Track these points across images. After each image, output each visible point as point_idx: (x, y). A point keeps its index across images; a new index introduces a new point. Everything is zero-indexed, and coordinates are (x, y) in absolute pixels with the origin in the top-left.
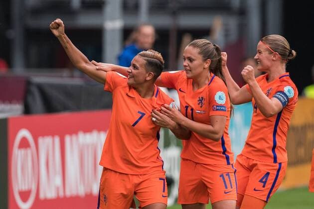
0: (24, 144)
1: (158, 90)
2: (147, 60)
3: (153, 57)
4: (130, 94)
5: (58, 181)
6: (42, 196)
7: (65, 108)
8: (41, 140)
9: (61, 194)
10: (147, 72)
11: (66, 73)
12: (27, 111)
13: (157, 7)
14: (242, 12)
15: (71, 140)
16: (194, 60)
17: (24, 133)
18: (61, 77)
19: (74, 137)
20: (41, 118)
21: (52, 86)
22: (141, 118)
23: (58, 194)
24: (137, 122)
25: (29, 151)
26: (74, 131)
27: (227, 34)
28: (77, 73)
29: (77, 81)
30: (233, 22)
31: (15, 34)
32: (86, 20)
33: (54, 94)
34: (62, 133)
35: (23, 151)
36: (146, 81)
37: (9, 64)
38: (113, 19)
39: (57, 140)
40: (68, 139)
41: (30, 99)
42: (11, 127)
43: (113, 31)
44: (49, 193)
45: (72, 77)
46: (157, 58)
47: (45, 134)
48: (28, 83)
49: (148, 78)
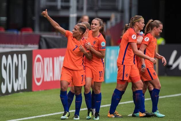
0: (39, 60)
1: (84, 38)
2: (80, 27)
3: (82, 26)
4: (73, 39)
5: (51, 74)
6: (45, 80)
7: (54, 47)
8: (45, 59)
9: (52, 80)
10: (80, 32)
11: (55, 33)
12: (40, 48)
13: (90, 9)
14: (122, 11)
15: (56, 59)
16: (97, 25)
17: (39, 56)
18: (53, 35)
19: (58, 58)
20: (45, 50)
21: (49, 38)
22: (76, 48)
23: (51, 79)
24: (74, 49)
25: (40, 63)
26: (57, 56)
27: (116, 19)
28: (59, 34)
29: (59, 37)
30: (119, 15)
31: (36, 18)
32: (63, 14)
33: (50, 41)
34: (53, 56)
35: (38, 63)
36: (80, 35)
37: (33, 30)
38: (73, 13)
39: (51, 59)
40: (55, 58)
41: (41, 43)
42: (34, 53)
43: (73, 17)
44: (48, 79)
45: (57, 35)
46: (84, 26)
47: (47, 57)
48: (40, 37)
49: (80, 34)
